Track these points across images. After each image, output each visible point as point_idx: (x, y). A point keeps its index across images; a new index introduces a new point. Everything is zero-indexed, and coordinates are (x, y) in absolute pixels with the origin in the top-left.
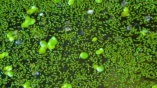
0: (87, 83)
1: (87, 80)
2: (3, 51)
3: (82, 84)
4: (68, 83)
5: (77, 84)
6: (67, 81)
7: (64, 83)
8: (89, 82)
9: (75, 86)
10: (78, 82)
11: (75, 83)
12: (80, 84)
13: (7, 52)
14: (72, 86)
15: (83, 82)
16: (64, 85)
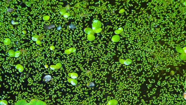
0: (130, 91)
1: (128, 89)
2: (70, 46)
3: (126, 94)
4: (111, 99)
5: (120, 96)
6: (110, 98)
7: (108, 100)
8: (131, 89)
9: (119, 99)
10: (120, 94)
11: (118, 95)
12: (124, 94)
13: (74, 47)
14: (117, 100)
15: (126, 91)
16: (108, 103)
